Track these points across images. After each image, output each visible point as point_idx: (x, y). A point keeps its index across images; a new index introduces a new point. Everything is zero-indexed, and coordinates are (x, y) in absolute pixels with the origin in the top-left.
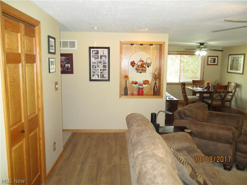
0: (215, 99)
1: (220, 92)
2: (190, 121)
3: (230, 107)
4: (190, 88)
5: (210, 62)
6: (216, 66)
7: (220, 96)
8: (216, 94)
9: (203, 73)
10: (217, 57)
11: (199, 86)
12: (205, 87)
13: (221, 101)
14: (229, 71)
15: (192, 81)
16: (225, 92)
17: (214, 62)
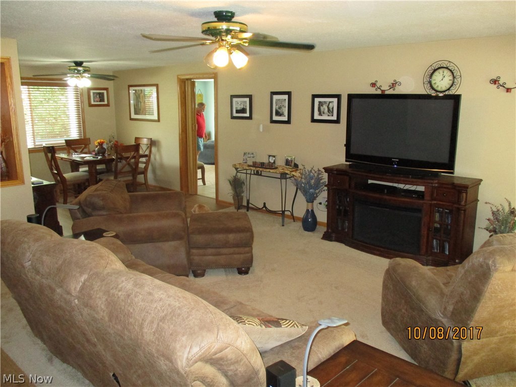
0: (122, 172)
1: (128, 158)
2: (105, 216)
3: (145, 184)
4: (64, 156)
5: (94, 101)
6: (108, 107)
7: (129, 164)
8: (120, 162)
9: (84, 122)
10: (106, 89)
11: (81, 150)
12: (96, 152)
13: (131, 175)
14: (133, 116)
15: (64, 141)
16: (137, 157)
17: (102, 100)
